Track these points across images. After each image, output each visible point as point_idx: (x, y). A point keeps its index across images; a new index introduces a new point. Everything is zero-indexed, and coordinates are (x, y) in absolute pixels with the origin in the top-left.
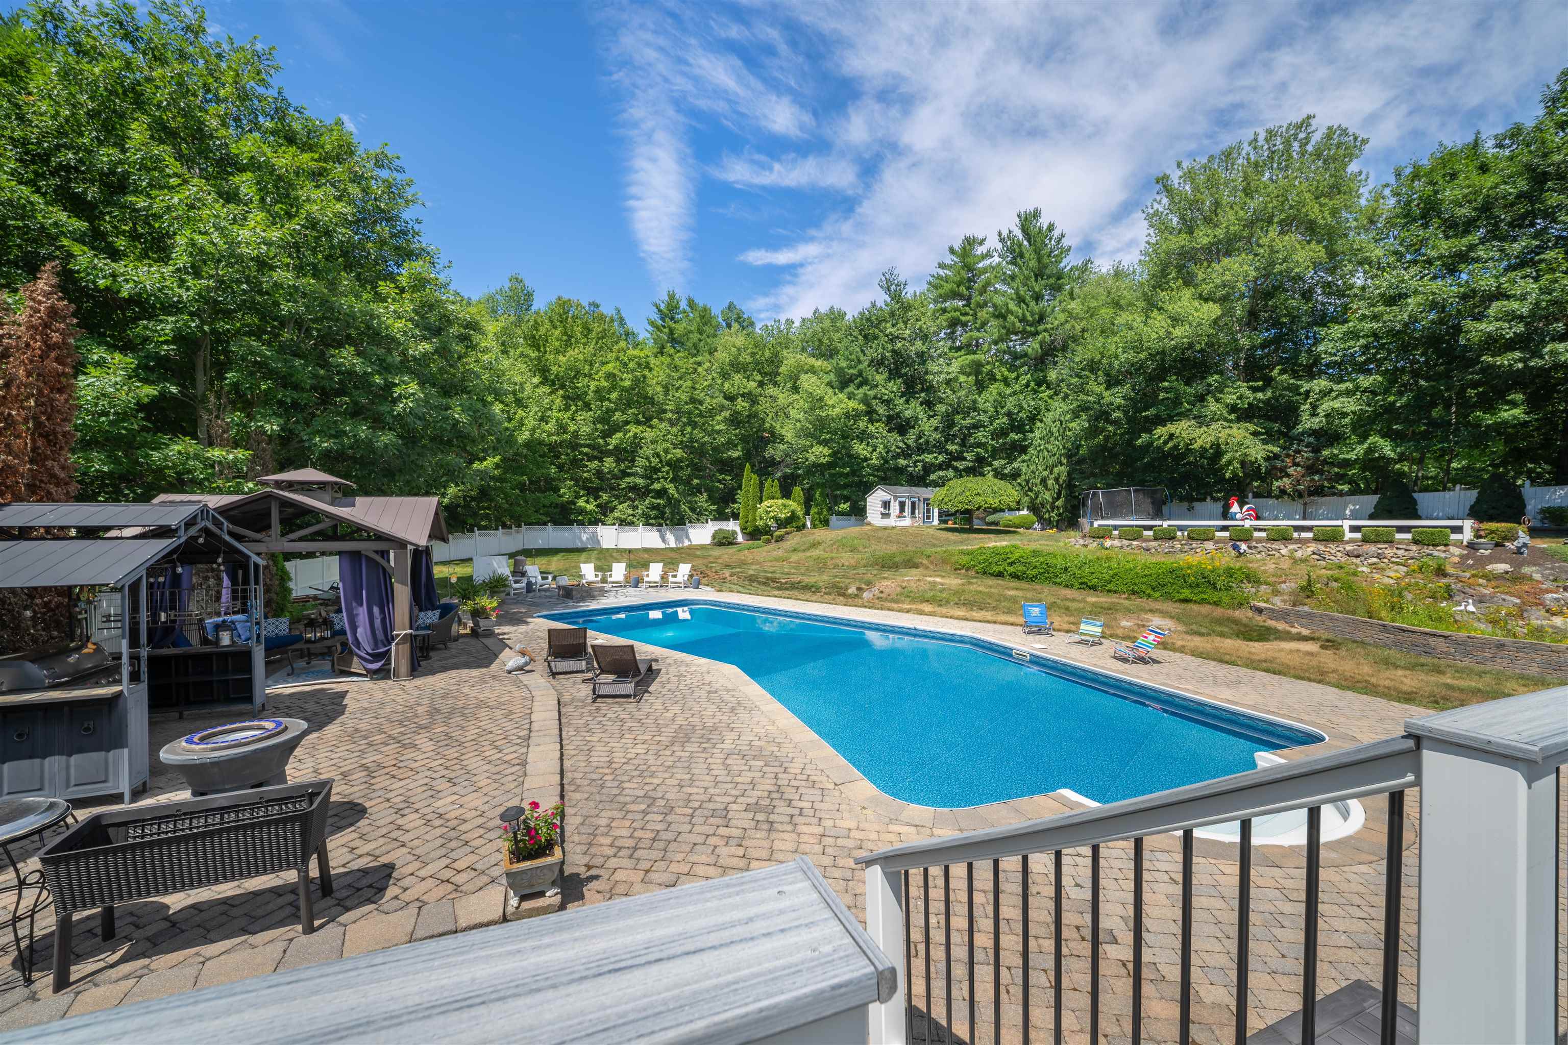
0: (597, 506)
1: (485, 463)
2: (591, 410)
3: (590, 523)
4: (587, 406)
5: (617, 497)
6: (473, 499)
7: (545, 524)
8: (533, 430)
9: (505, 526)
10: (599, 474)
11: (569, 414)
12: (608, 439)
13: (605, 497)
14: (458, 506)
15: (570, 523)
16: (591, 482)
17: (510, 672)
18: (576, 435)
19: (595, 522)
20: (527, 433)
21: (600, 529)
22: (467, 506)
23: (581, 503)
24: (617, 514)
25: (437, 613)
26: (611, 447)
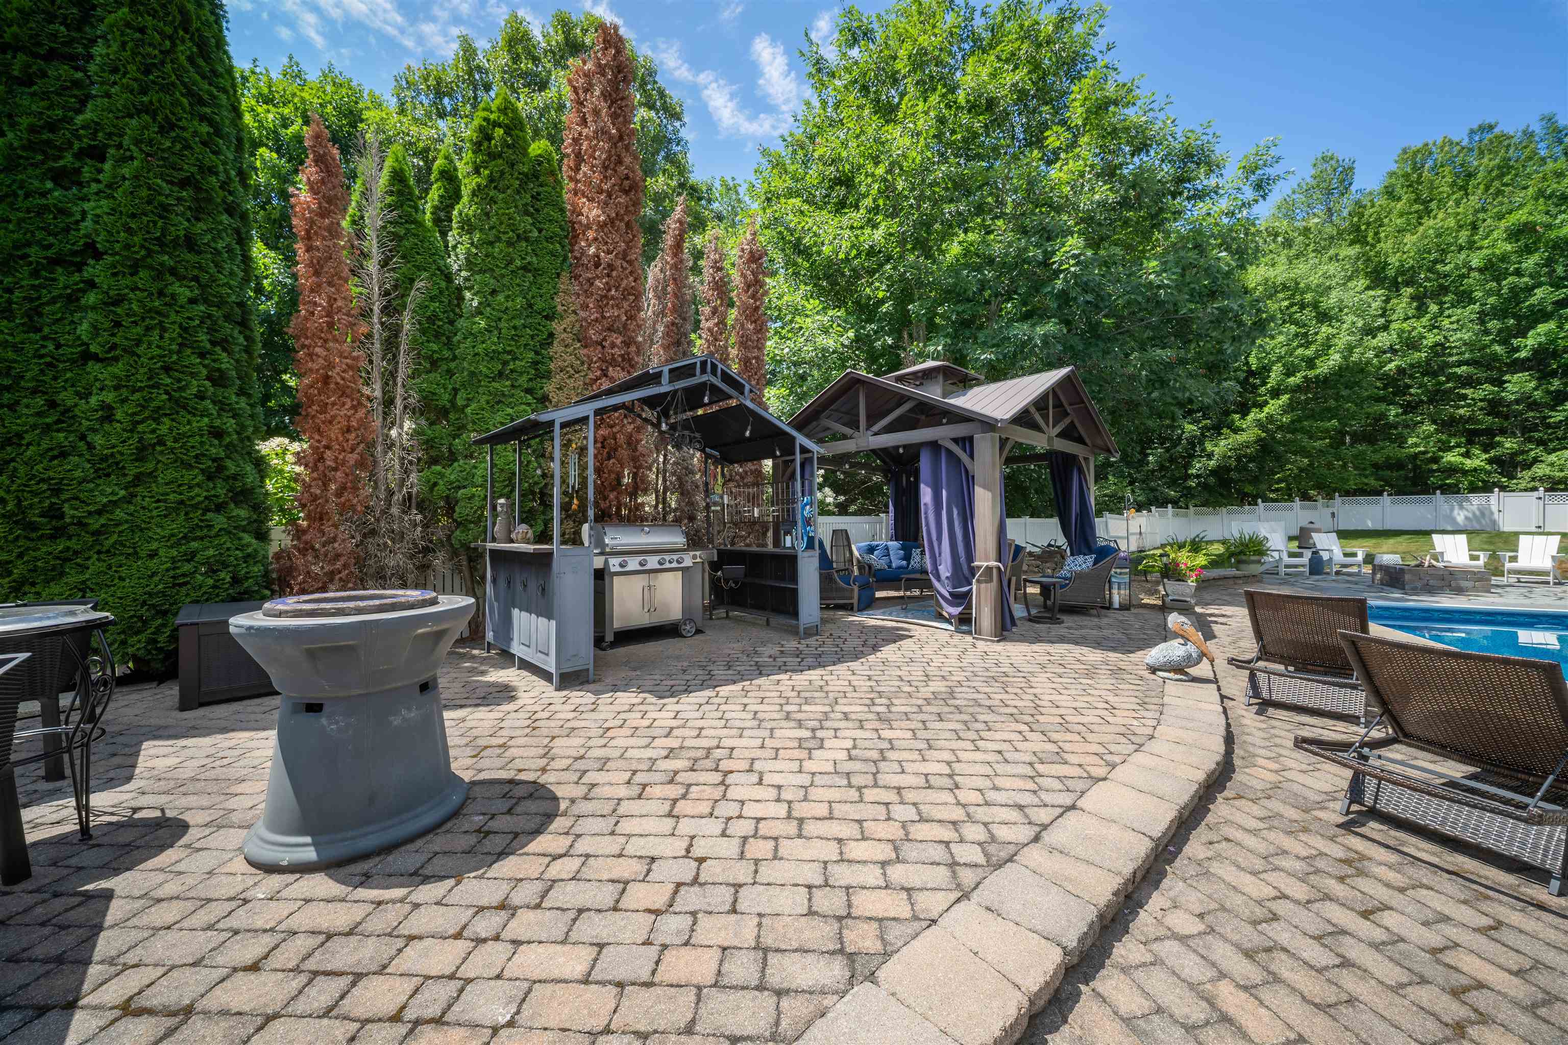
0: (1490, 461)
1: (1266, 410)
2: (1472, 301)
3: (1473, 489)
4: (1465, 298)
5: (1541, 442)
6: (1251, 459)
7: (1379, 493)
8: (1350, 349)
9: (1305, 497)
10: (1494, 406)
11: (1424, 320)
12: (1515, 342)
13: (1509, 444)
14: (1228, 469)
15: (1427, 490)
16: (1478, 422)
17: (1153, 670)
18: (1439, 349)
19: (1487, 488)
20: (1337, 357)
21: (1494, 499)
22: (1241, 467)
23: (1451, 458)
24: (1540, 470)
25: (1090, 559)
26: (1523, 354)
